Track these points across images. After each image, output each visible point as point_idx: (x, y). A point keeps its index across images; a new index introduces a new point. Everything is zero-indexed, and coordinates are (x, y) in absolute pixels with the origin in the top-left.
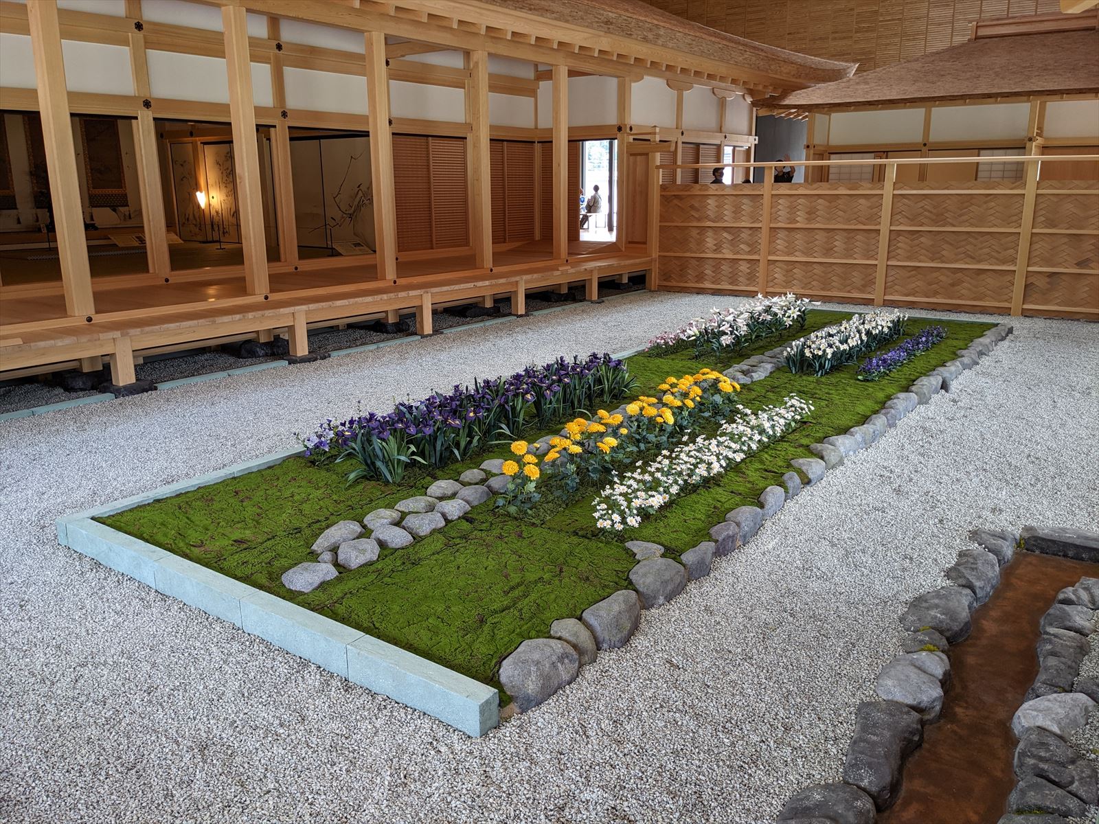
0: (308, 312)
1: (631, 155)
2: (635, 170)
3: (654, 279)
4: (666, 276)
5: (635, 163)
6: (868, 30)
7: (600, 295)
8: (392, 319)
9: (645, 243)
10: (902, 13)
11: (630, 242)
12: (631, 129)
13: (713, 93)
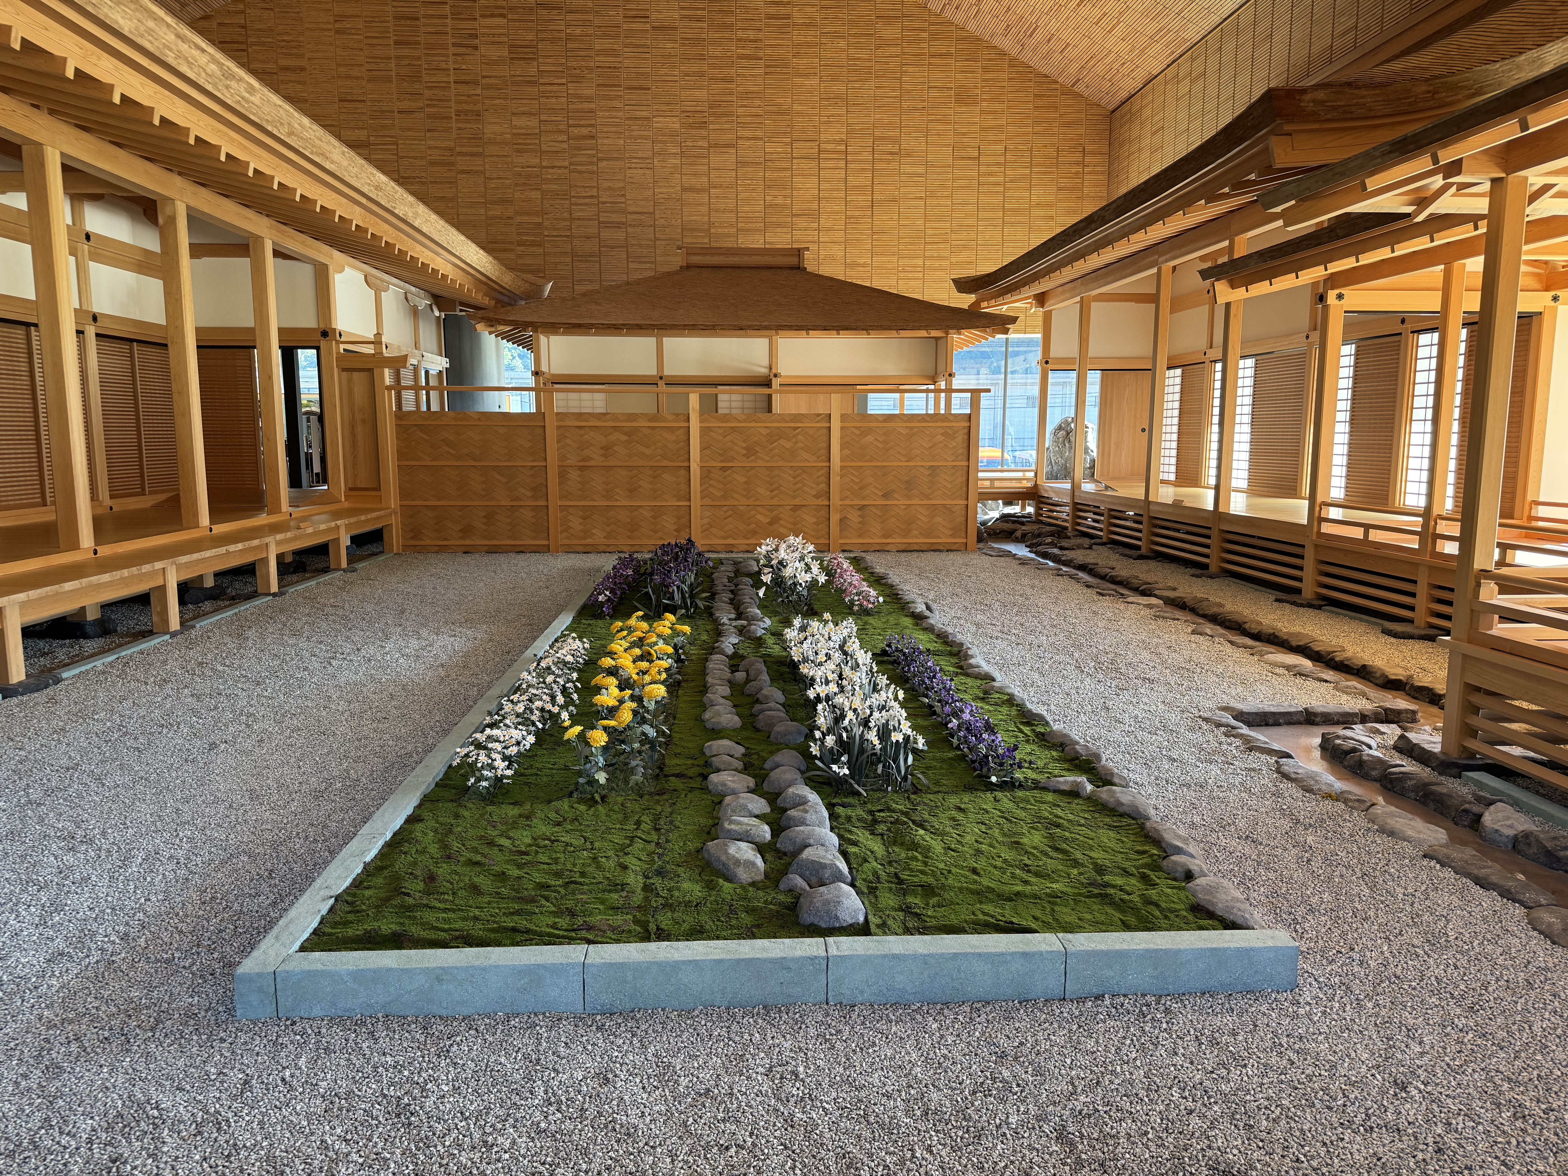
0: (23, 605)
1: (344, 370)
2: (351, 392)
3: (395, 538)
4: (413, 531)
5: (350, 381)
6: (534, 244)
7: (350, 561)
8: (92, 615)
9: (378, 489)
10: (571, 229)
11: (351, 489)
12: (340, 335)
13: (406, 298)
